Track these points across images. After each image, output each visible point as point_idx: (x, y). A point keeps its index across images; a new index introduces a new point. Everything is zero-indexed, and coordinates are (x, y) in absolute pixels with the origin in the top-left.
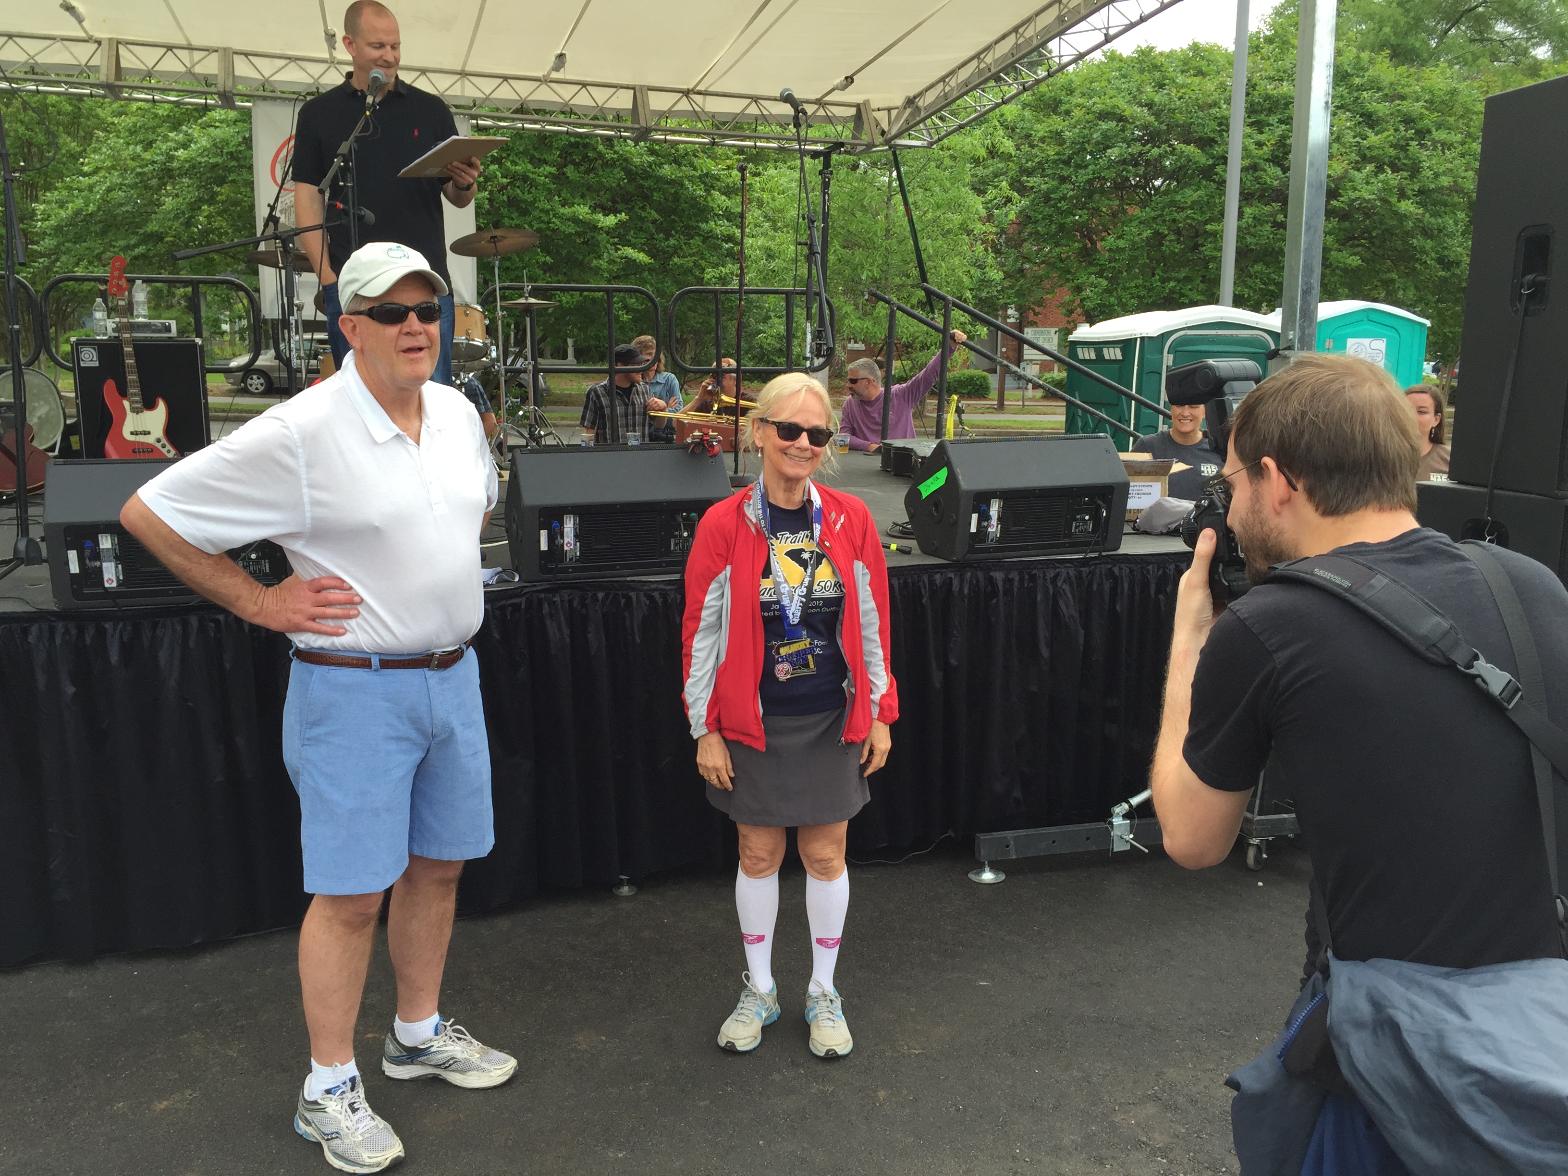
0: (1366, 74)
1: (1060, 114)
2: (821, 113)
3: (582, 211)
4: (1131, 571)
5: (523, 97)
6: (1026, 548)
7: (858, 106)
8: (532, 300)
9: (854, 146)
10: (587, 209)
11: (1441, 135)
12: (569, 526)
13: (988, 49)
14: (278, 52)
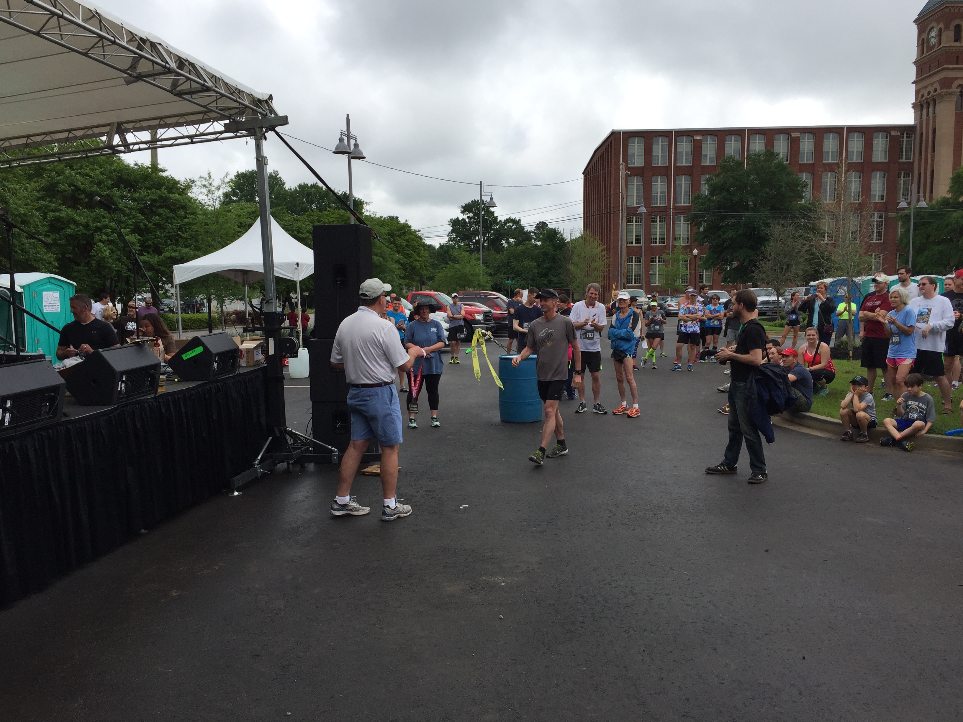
6: (221, 374)
12: (124, 379)
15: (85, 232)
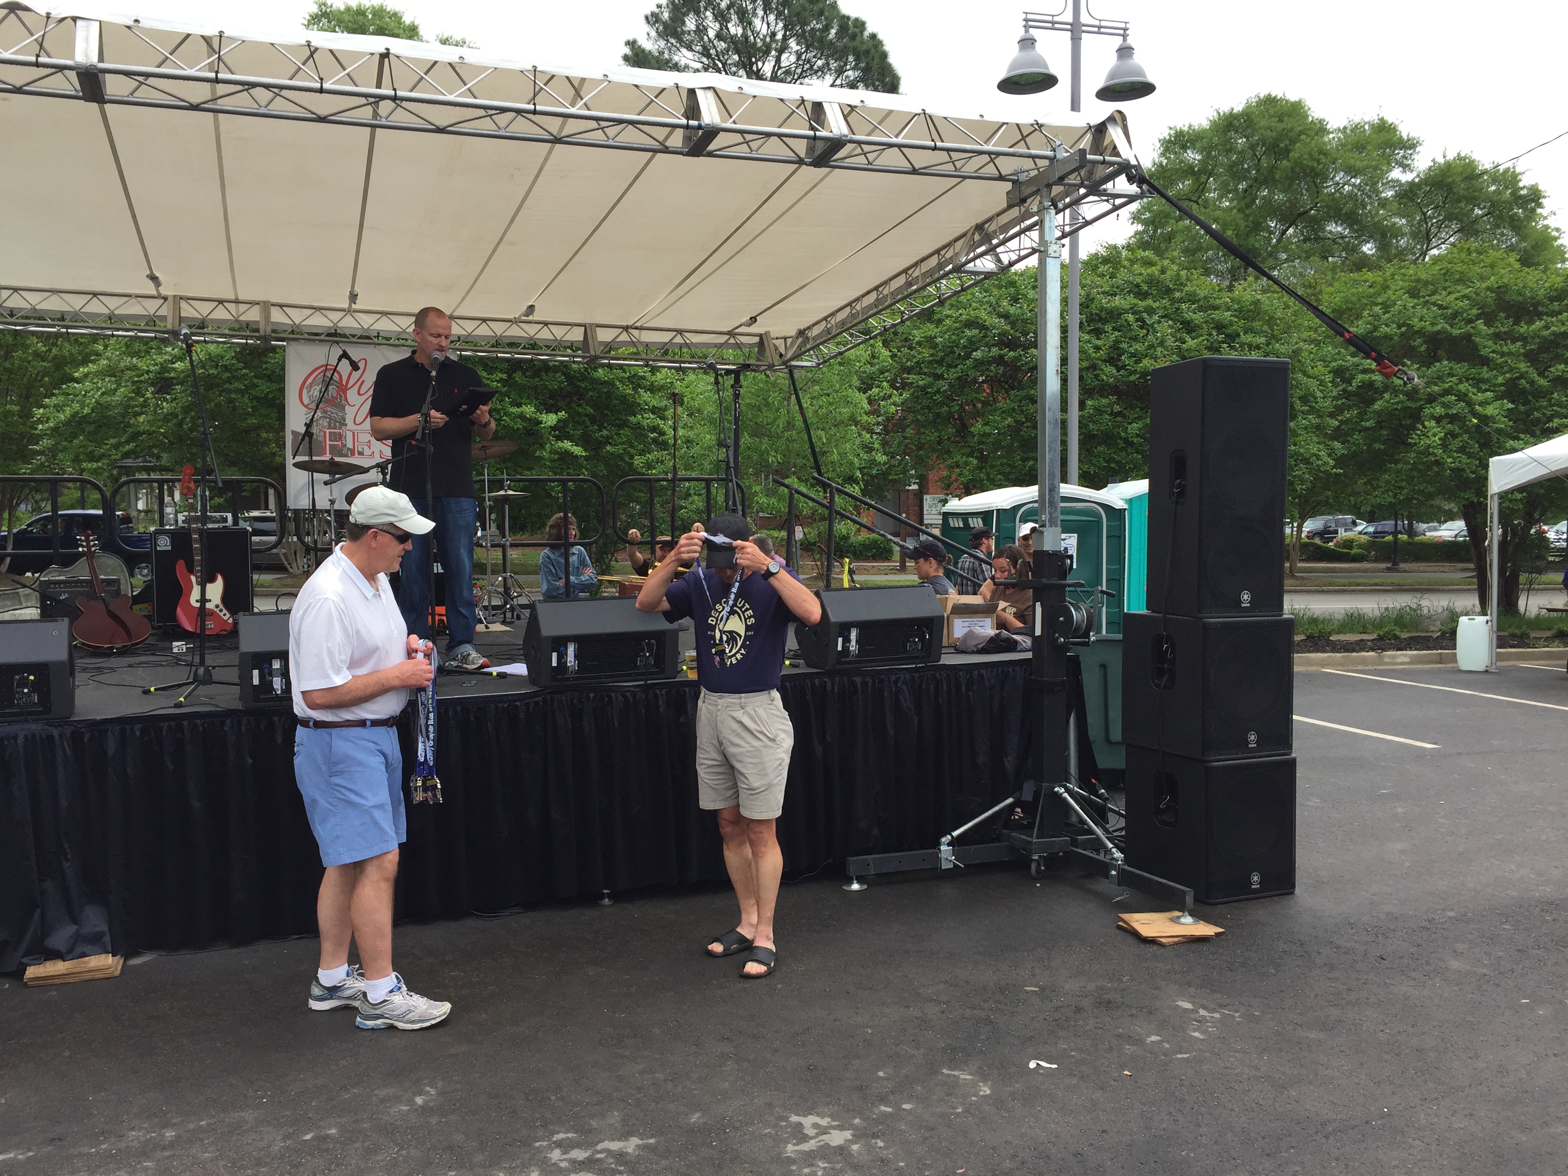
0: (1186, 289)
1: (933, 322)
2: (732, 341)
3: (529, 410)
4: (948, 676)
5: (499, 335)
6: (876, 661)
7: (761, 336)
8: (511, 492)
9: (757, 366)
10: (533, 409)
11: (1248, 338)
12: (571, 650)
13: (857, 300)
14: (307, 303)
15: (1409, 404)
